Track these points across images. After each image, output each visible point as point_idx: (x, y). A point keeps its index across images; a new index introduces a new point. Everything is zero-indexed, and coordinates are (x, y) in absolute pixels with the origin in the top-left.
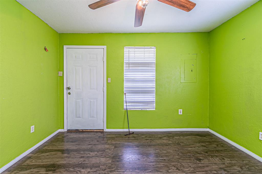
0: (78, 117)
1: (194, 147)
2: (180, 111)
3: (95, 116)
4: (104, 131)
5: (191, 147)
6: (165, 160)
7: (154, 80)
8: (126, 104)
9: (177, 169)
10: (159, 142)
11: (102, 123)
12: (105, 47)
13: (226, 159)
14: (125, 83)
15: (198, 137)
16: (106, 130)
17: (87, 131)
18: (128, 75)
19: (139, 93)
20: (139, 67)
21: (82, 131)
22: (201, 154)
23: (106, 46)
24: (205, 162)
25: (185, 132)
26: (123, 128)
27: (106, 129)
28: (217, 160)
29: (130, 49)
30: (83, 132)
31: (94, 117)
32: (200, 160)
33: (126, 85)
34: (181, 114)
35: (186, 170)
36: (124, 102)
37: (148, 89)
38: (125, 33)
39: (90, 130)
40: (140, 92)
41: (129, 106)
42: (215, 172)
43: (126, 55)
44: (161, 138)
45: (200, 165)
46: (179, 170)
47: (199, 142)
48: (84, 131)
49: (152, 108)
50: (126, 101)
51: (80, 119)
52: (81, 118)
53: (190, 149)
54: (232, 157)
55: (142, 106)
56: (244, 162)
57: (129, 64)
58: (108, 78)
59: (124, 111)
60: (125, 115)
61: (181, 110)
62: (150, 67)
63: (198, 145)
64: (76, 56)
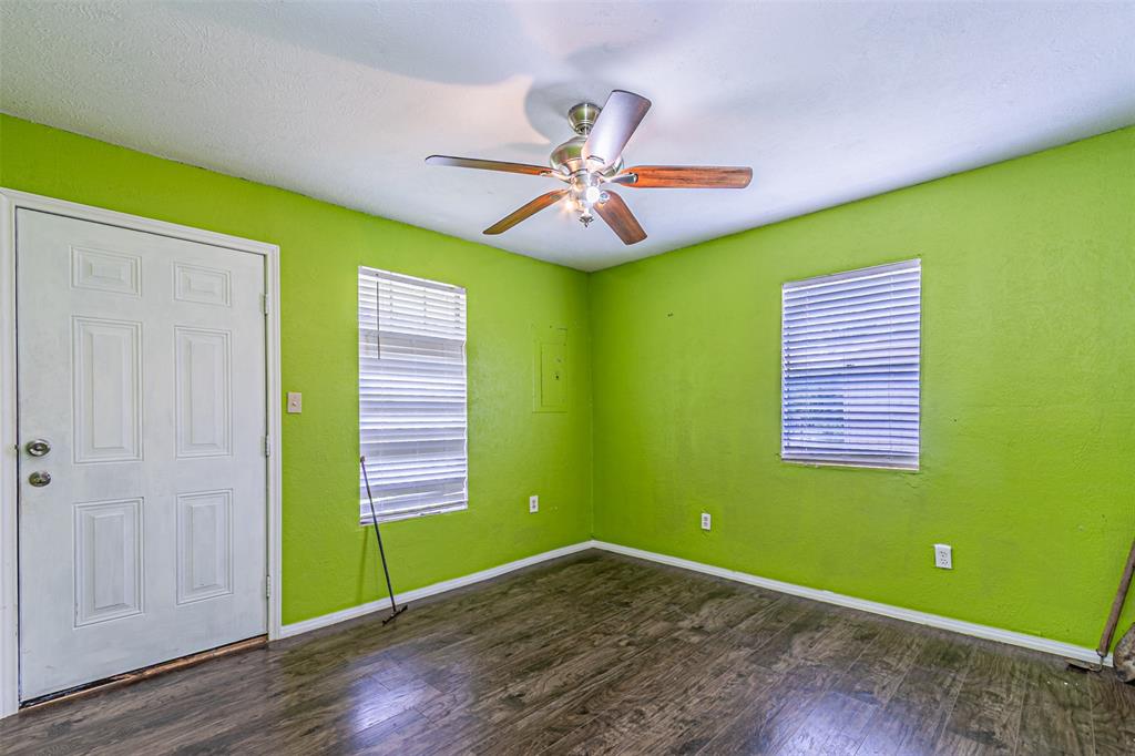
0: (107, 608)
1: (598, 587)
2: (534, 502)
3: (220, 581)
4: (271, 638)
5: (591, 589)
6: (565, 631)
7: (463, 403)
8: (368, 501)
9: (606, 634)
10: (510, 603)
11: (261, 604)
12: (273, 250)
13: (664, 588)
14: (364, 416)
15: (587, 566)
16: (280, 632)
17: (168, 667)
18: (374, 381)
19: (414, 452)
20: (412, 352)
21: (133, 677)
22: (620, 593)
23: (276, 248)
24: (637, 604)
25: (550, 563)
26: (359, 602)
27: (282, 628)
28: (651, 594)
29: (380, 280)
30: (143, 679)
31: (215, 586)
32: (627, 604)
33: (368, 421)
34: (536, 510)
35: (622, 628)
36: (363, 492)
37: (443, 435)
38: (362, 213)
39: (184, 658)
40: (417, 447)
41: (381, 505)
42: (665, 613)
43: (366, 300)
44: (505, 594)
45: (635, 612)
46: (610, 634)
47: (598, 574)
48: (148, 673)
49: (456, 502)
50: (368, 487)
51: (122, 612)
52: (128, 607)
53: (592, 593)
54: (667, 581)
55: (423, 500)
56: (688, 582)
57: (378, 337)
58: (290, 394)
59: (361, 529)
60: (365, 548)
61: (536, 498)
62: (449, 355)
63: (600, 580)
64: (89, 269)
